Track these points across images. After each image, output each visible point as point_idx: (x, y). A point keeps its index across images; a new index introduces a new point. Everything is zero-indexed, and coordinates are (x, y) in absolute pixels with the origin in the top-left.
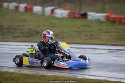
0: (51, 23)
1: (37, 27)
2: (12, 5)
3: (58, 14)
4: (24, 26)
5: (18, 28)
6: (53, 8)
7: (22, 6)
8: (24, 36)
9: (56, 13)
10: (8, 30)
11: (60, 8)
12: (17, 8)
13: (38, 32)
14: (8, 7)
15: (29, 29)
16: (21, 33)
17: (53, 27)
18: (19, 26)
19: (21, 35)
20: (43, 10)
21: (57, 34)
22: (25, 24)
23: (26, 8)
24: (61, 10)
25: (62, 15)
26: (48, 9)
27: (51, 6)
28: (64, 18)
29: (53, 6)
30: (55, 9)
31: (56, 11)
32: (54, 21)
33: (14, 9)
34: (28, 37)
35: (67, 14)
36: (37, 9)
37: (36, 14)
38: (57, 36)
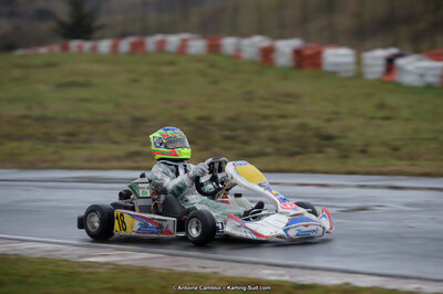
0: (381, 106)
1: (329, 120)
2: (252, 45)
3: (410, 72)
4: (283, 117)
5: (263, 123)
6: (393, 51)
7: (286, 47)
8: (279, 153)
9: (402, 70)
10: (228, 133)
11: (417, 51)
12: (267, 54)
13: (329, 138)
14: (238, 50)
15: (302, 127)
16: (273, 140)
17: (387, 118)
18: (266, 117)
19: (269, 150)
20: (359, 62)
21: (398, 143)
22: (291, 108)
23: (297, 53)
24: (421, 60)
25: (422, 76)
26: (376, 57)
27: (385, 47)
28: (429, 87)
29: (394, 45)
30: (400, 55)
31: (400, 62)
32: (392, 100)
33: (259, 59)
34: (292, 154)
35: (438, 72)
36: (337, 57)
37: (333, 74)
38: (396, 149)
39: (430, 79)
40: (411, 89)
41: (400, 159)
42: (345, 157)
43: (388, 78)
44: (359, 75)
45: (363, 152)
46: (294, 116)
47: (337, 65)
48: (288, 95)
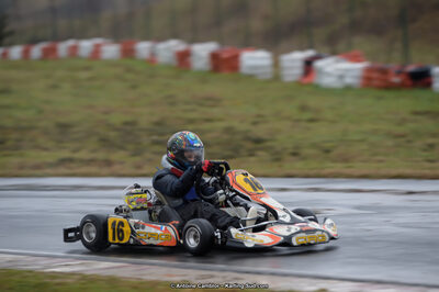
0: (303, 108)
1: (255, 123)
2: (168, 49)
3: (329, 74)
4: (209, 120)
6: (310, 53)
7: (202, 51)
9: (321, 72)
10: (155, 138)
11: (334, 53)
12: (184, 58)
13: (258, 141)
14: (153, 54)
15: (228, 130)
17: (312, 120)
18: (191, 121)
20: (276, 64)
21: (328, 145)
22: (216, 112)
23: (214, 57)
24: (338, 62)
25: (341, 77)
26: (294, 60)
27: (302, 49)
28: (348, 88)
29: (311, 47)
30: (318, 57)
31: (319, 64)
32: (313, 102)
33: (174, 62)
35: (359, 73)
36: (255, 59)
37: (251, 77)
38: (327, 151)
39: (349, 80)
40: (329, 91)
41: (334, 161)
42: (278, 160)
43: (306, 80)
44: (277, 77)
45: (294, 154)
46: (220, 120)
47: (256, 67)
48: (209, 99)
